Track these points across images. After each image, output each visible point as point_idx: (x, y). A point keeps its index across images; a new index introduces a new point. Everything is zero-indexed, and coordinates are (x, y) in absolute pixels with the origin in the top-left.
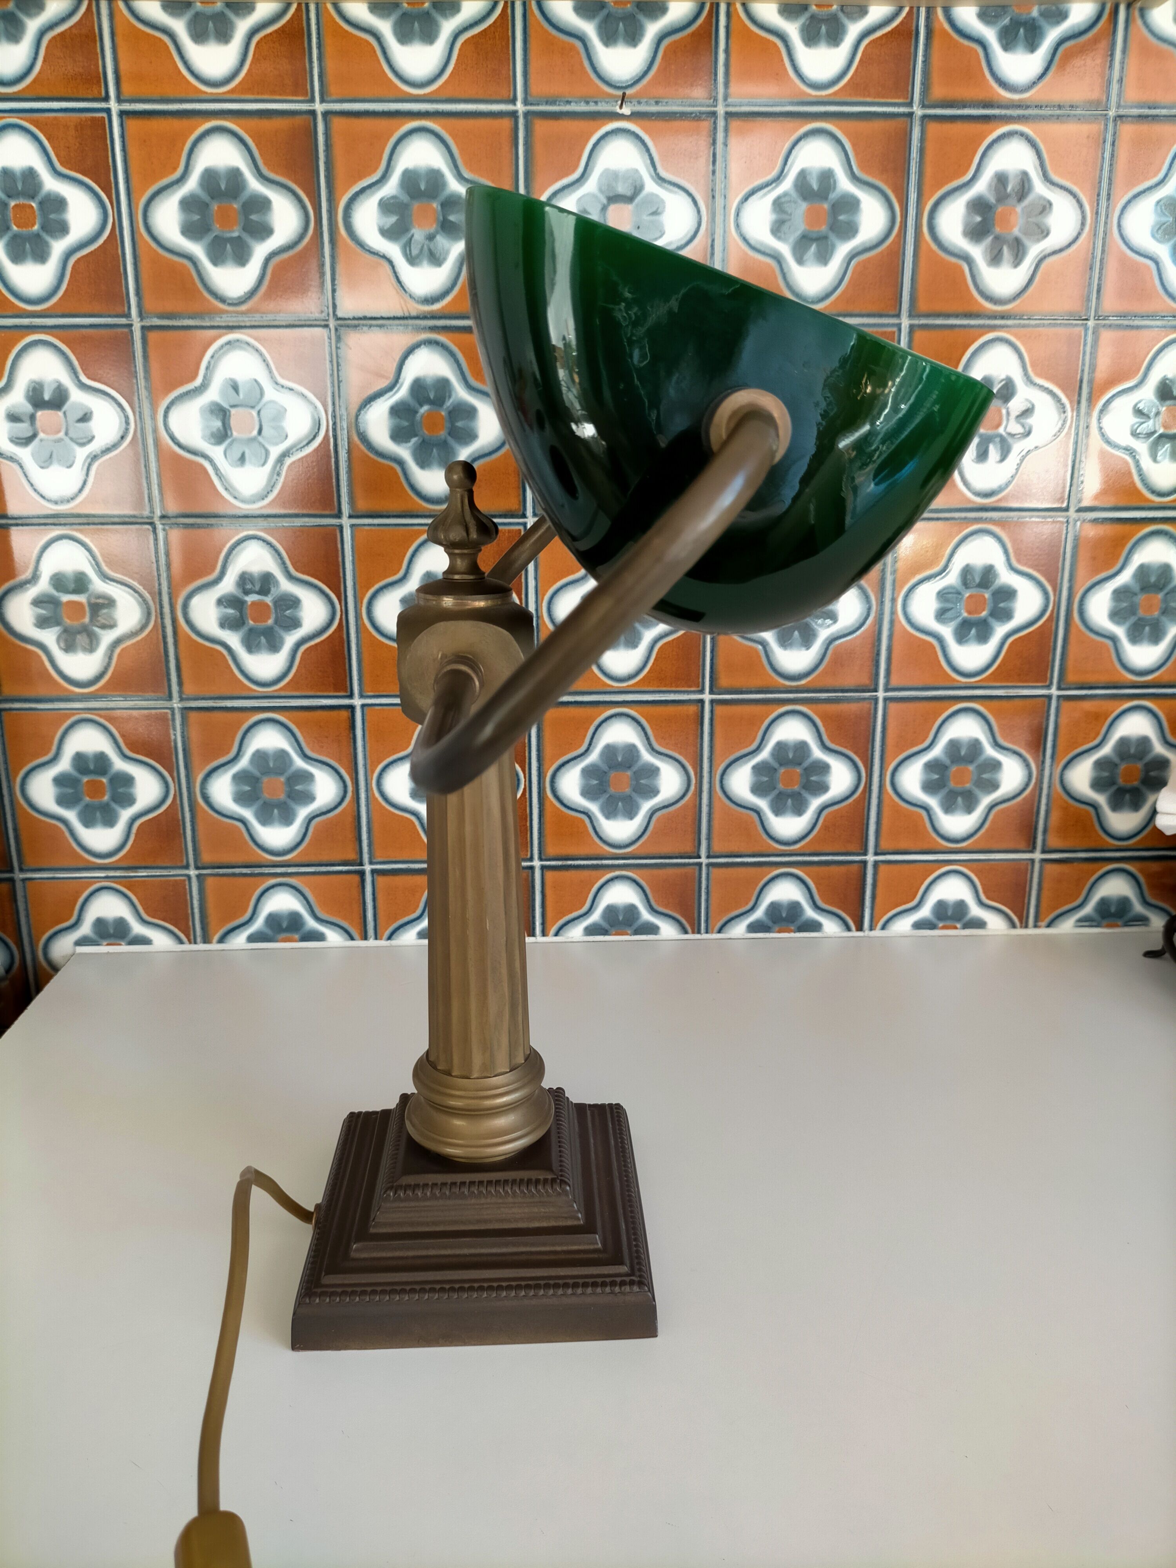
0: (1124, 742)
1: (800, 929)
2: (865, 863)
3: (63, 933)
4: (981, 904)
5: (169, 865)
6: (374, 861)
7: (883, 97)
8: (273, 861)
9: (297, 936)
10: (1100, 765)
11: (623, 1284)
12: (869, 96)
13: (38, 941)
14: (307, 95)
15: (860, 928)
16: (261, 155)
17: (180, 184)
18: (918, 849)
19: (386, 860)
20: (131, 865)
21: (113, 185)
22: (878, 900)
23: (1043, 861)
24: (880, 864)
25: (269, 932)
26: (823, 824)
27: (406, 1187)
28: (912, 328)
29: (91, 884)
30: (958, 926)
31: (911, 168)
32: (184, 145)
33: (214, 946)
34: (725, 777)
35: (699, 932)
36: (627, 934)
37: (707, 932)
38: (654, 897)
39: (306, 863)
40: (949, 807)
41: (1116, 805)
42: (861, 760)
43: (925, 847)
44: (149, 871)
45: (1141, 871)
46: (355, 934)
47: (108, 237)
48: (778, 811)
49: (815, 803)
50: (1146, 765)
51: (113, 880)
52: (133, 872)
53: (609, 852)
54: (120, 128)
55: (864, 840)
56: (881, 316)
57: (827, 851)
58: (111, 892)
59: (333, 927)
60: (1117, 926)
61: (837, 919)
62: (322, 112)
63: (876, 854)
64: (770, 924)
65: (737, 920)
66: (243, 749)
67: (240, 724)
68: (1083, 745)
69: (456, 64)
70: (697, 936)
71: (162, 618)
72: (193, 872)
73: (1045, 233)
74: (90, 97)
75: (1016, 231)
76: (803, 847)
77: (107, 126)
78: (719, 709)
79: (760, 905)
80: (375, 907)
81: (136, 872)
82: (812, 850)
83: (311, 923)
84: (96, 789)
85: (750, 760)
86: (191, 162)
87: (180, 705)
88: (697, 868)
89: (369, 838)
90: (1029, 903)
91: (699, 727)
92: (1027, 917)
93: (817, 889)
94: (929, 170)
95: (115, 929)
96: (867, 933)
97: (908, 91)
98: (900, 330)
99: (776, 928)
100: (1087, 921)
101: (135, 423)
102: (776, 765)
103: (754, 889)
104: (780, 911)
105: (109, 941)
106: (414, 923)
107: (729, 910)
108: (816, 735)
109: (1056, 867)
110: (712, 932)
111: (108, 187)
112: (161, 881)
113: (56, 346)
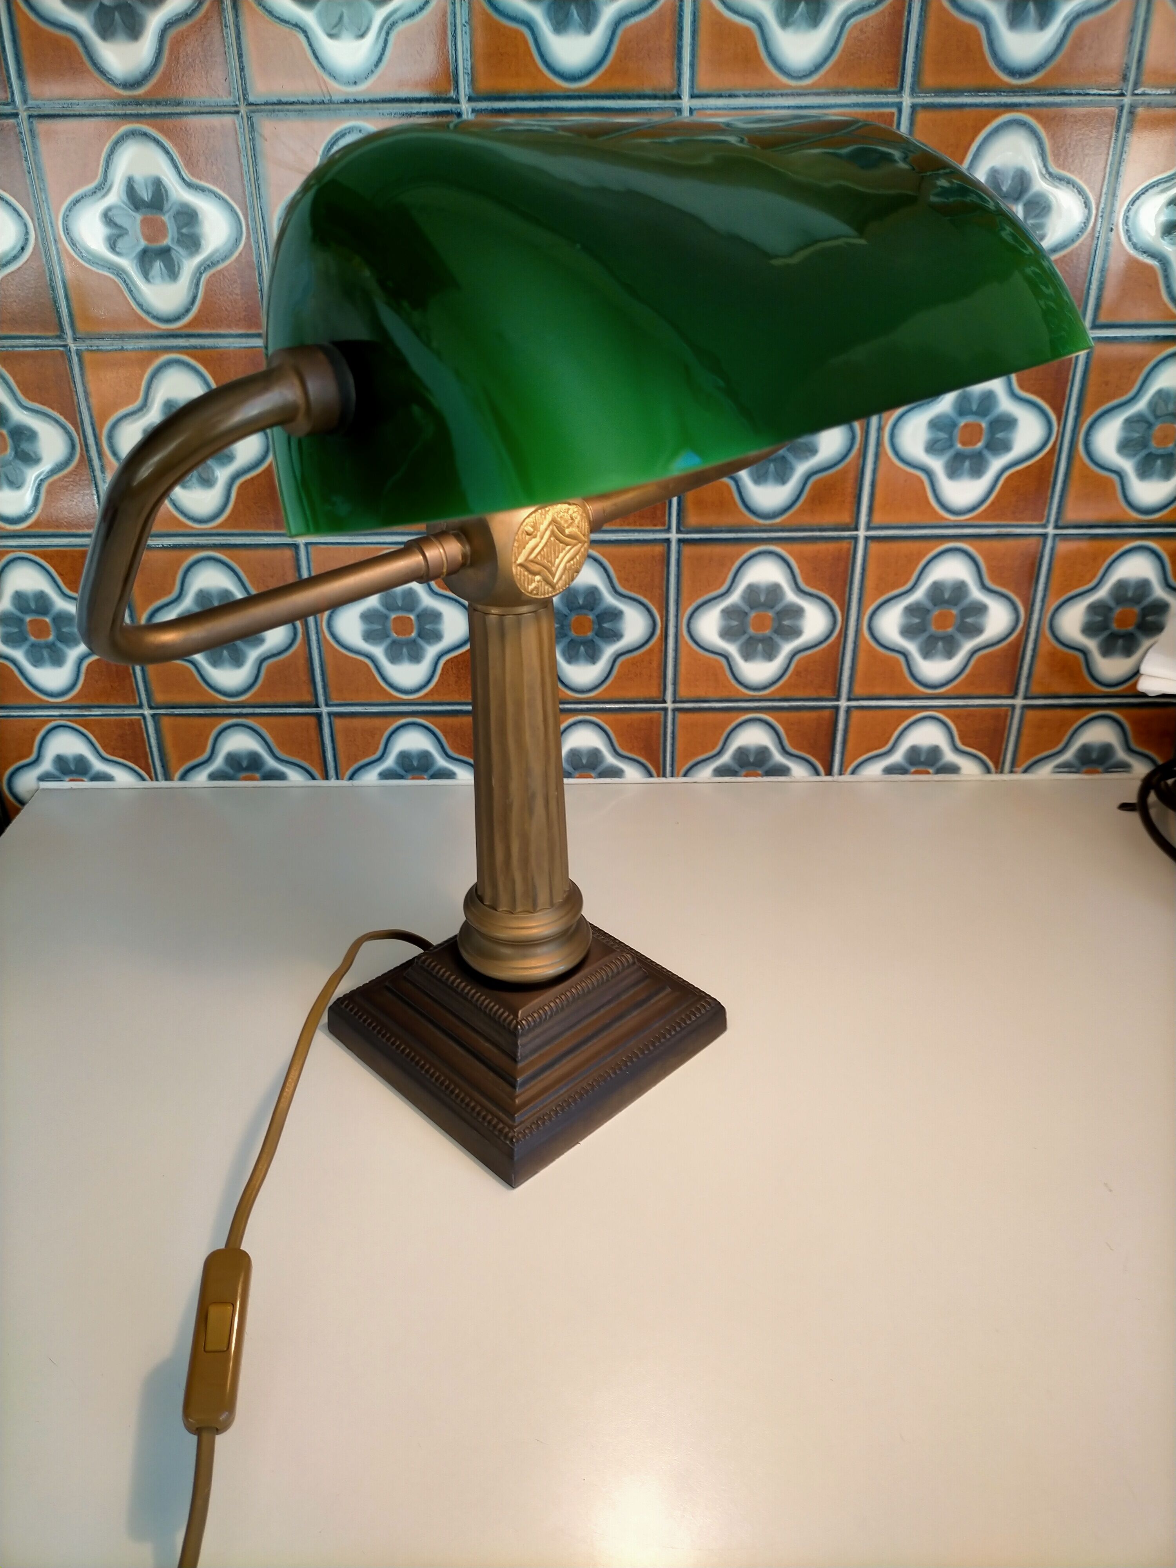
0: (1121, 585)
1: (768, 773)
2: (837, 708)
3: (25, 769)
4: (956, 749)
5: (122, 704)
6: (331, 703)
8: (227, 702)
9: (258, 775)
10: (1093, 609)
13: (2, 774)
15: (829, 772)
18: (893, 696)
19: (342, 702)
20: (84, 704)
22: (850, 745)
23: (1025, 707)
24: (853, 709)
25: (230, 771)
26: (795, 669)
28: (914, 107)
29: (46, 722)
30: (931, 771)
33: (176, 784)
34: (692, 621)
35: (664, 776)
36: (591, 777)
37: (672, 776)
38: (618, 741)
39: (262, 704)
40: (927, 653)
41: (1107, 650)
42: (838, 603)
43: (901, 692)
44: (102, 710)
45: (1126, 717)
46: (316, 773)
48: (748, 655)
49: (787, 648)
50: (1144, 609)
51: (68, 718)
52: (86, 711)
53: (572, 697)
55: (837, 685)
56: (878, 93)
57: (799, 696)
58: (67, 730)
59: (293, 766)
60: (1098, 772)
61: (806, 764)
63: (849, 699)
64: (737, 768)
65: (703, 764)
66: (185, 589)
67: (179, 562)
68: (1077, 587)
70: (663, 780)
71: (87, 451)
72: (147, 712)
76: (773, 693)
78: (687, 550)
79: (727, 750)
80: (334, 749)
81: (91, 711)
82: (783, 695)
84: (40, 630)
85: (718, 603)
88: (663, 712)
89: (323, 680)
90: (1006, 749)
91: (665, 568)
92: (1003, 763)
93: (788, 734)
95: (76, 766)
96: (836, 777)
98: (900, 111)
99: (744, 772)
100: (1067, 767)
101: (35, 230)
102: (746, 609)
103: (722, 734)
104: (747, 756)
105: (72, 778)
106: (375, 764)
107: (695, 755)
108: (790, 576)
109: (1039, 714)
110: (678, 776)
112: (116, 720)
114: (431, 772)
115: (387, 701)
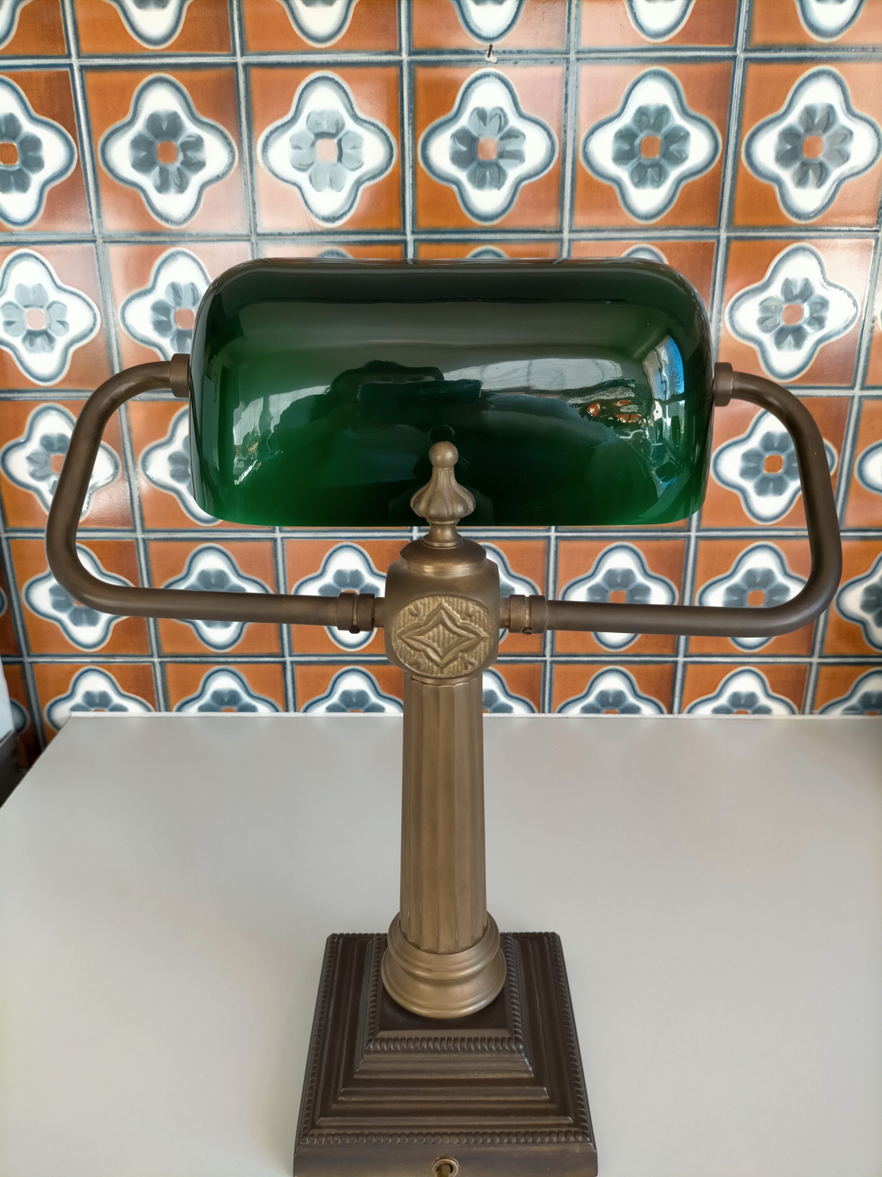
1: (624, 711)
2: (676, 663)
3: (62, 702)
4: (768, 696)
5: (138, 654)
6: (293, 654)
7: (711, 43)
8: (216, 653)
9: (235, 708)
10: (869, 591)
12: (699, 42)
13: (44, 706)
14: (230, 50)
15: (671, 711)
16: (194, 101)
17: (130, 126)
18: (719, 653)
19: (302, 653)
20: (110, 653)
21: (77, 128)
22: (686, 691)
23: (820, 664)
24: (688, 664)
25: (214, 705)
28: (728, 239)
29: (81, 667)
30: (749, 711)
31: (733, 104)
32: (132, 93)
33: (174, 714)
34: (566, 596)
35: (543, 712)
36: (488, 712)
37: (550, 712)
38: (508, 685)
39: (242, 655)
41: (880, 622)
42: (676, 584)
43: (725, 652)
44: (123, 658)
46: (279, 707)
47: (75, 171)
51: (98, 664)
52: (111, 659)
54: (81, 81)
55: (676, 645)
56: (702, 229)
57: (647, 653)
58: (96, 673)
59: (262, 702)
60: (878, 714)
61: (652, 705)
62: (242, 64)
63: (685, 656)
64: (599, 707)
65: (574, 704)
66: (192, 569)
67: (189, 550)
68: (857, 574)
69: (352, 22)
70: (542, 715)
71: (127, 470)
72: (156, 660)
73: (844, 157)
74: (56, 54)
75: (821, 157)
76: (627, 650)
77: (70, 79)
78: (563, 544)
79: (591, 693)
80: (294, 688)
81: (115, 659)
82: (634, 652)
85: (586, 583)
86: (139, 108)
87: (142, 536)
88: (543, 664)
89: (289, 637)
90: (806, 696)
91: (546, 558)
92: (805, 706)
93: (638, 681)
94: (748, 106)
95: (100, 700)
96: (676, 716)
97: (732, 37)
98: (719, 241)
99: (604, 710)
100: (853, 710)
101: (101, 318)
102: (607, 587)
103: (588, 681)
104: (607, 698)
105: (96, 708)
106: (324, 700)
107: (567, 696)
108: (639, 564)
109: (831, 669)
110: (554, 712)
111: (73, 128)
112: (133, 666)
113: (37, 258)
114: (366, 707)
115: (336, 653)
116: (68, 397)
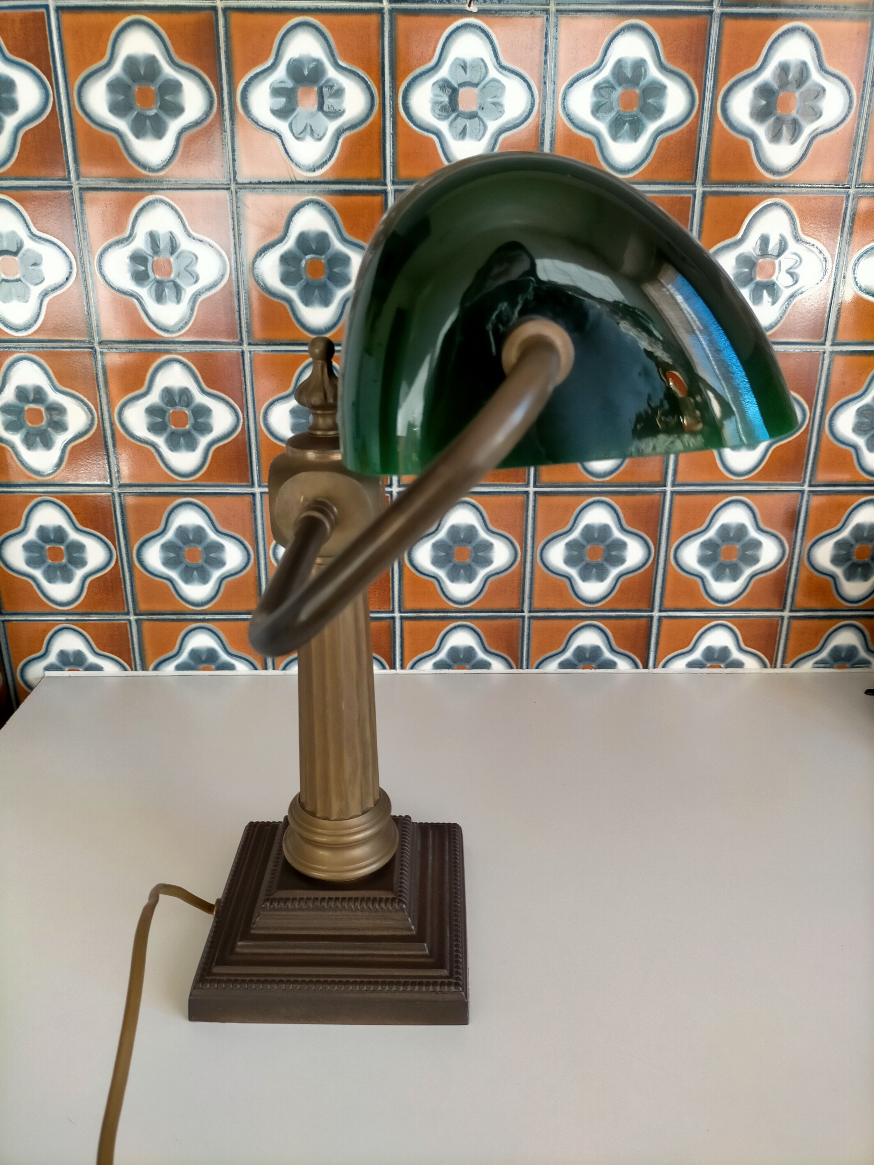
0: (859, 528)
1: (600, 667)
2: (651, 617)
3: (35, 661)
4: (741, 649)
5: (113, 612)
8: (193, 610)
9: (213, 667)
10: (839, 545)
11: (442, 984)
13: (17, 665)
15: (646, 666)
16: (173, 45)
17: (107, 69)
18: (693, 608)
20: (84, 611)
21: (52, 70)
22: (661, 645)
23: (790, 618)
24: (663, 618)
25: (192, 663)
26: (620, 588)
27: (280, 900)
28: (704, 194)
29: (54, 625)
30: (722, 666)
31: (709, 59)
32: (109, 36)
33: (150, 673)
34: (544, 551)
35: (521, 668)
36: (466, 669)
37: (528, 668)
38: (487, 641)
39: (220, 612)
40: (718, 576)
41: (850, 576)
42: (651, 539)
43: (699, 606)
44: (98, 616)
45: (867, 626)
46: (258, 665)
47: (50, 114)
48: (585, 577)
49: (614, 572)
51: (72, 622)
52: (87, 617)
53: (453, 607)
54: (56, 21)
55: (652, 600)
56: (680, 184)
57: (623, 608)
58: (70, 631)
59: (241, 660)
60: (846, 668)
61: (628, 660)
62: (222, 8)
63: (660, 611)
64: (576, 662)
65: (551, 659)
66: (169, 525)
67: (166, 506)
68: (827, 529)
70: (520, 671)
71: (103, 423)
72: (132, 618)
73: (818, 114)
75: (794, 114)
76: (604, 605)
77: (46, 20)
78: (541, 499)
79: (569, 648)
81: (89, 617)
82: (611, 608)
83: (224, 657)
84: (56, 555)
85: (564, 539)
86: (116, 50)
87: (118, 491)
88: (521, 620)
90: (778, 650)
91: (525, 513)
92: (776, 660)
93: (614, 636)
94: (724, 61)
95: (75, 659)
96: (651, 670)
98: (695, 196)
99: (581, 666)
100: (822, 663)
101: (77, 267)
102: (584, 542)
103: (565, 637)
104: (584, 653)
105: (70, 668)
107: (544, 652)
108: (616, 519)
109: (801, 622)
110: (532, 668)
111: (49, 71)
112: (108, 624)
113: (11, 204)
116: (43, 348)
